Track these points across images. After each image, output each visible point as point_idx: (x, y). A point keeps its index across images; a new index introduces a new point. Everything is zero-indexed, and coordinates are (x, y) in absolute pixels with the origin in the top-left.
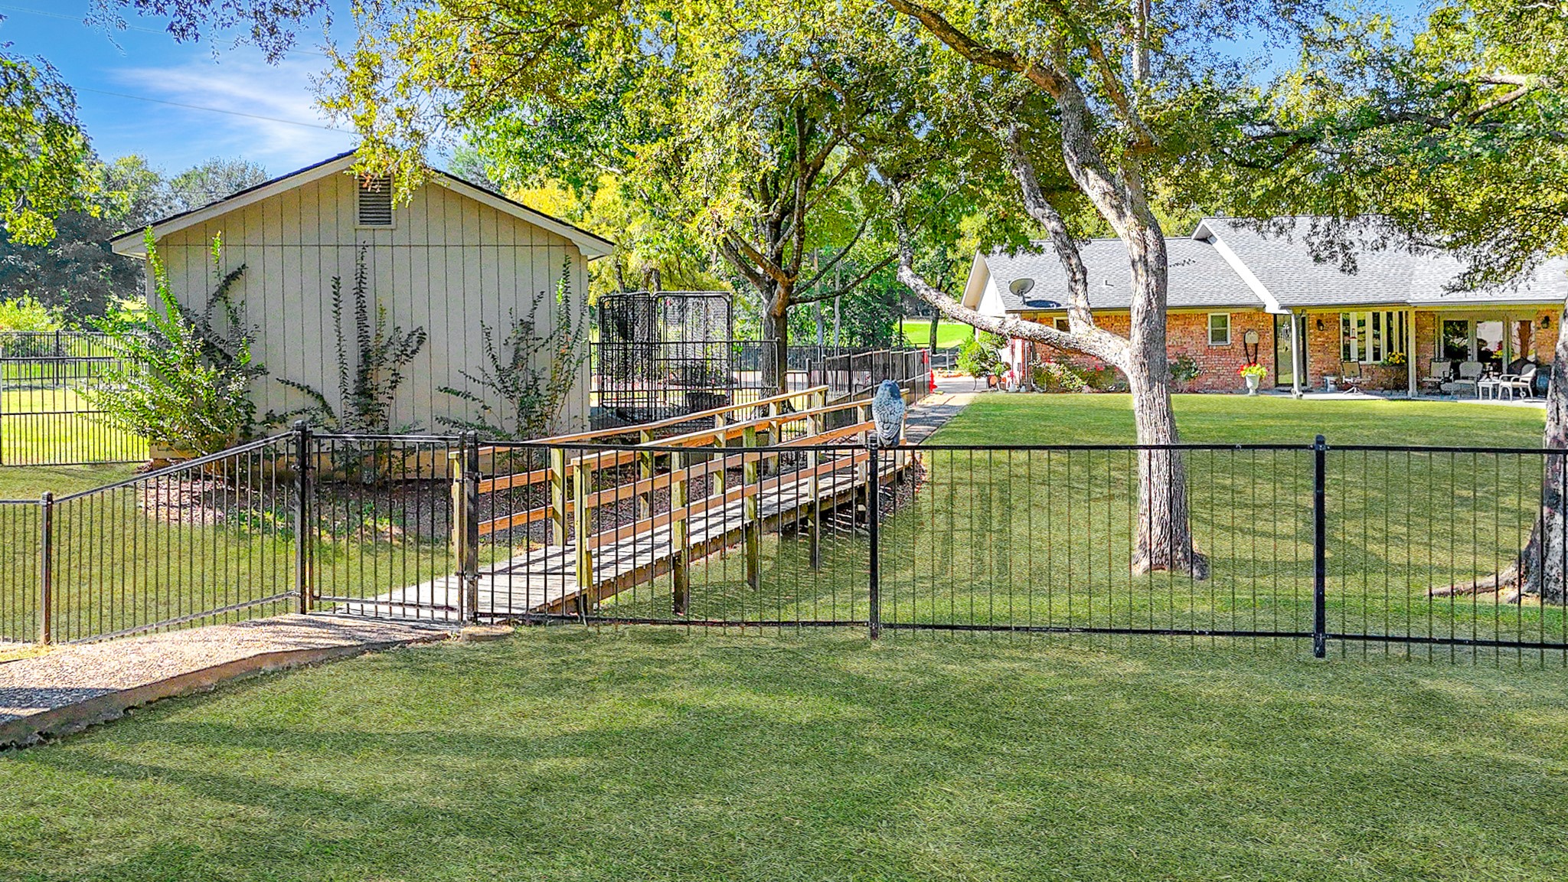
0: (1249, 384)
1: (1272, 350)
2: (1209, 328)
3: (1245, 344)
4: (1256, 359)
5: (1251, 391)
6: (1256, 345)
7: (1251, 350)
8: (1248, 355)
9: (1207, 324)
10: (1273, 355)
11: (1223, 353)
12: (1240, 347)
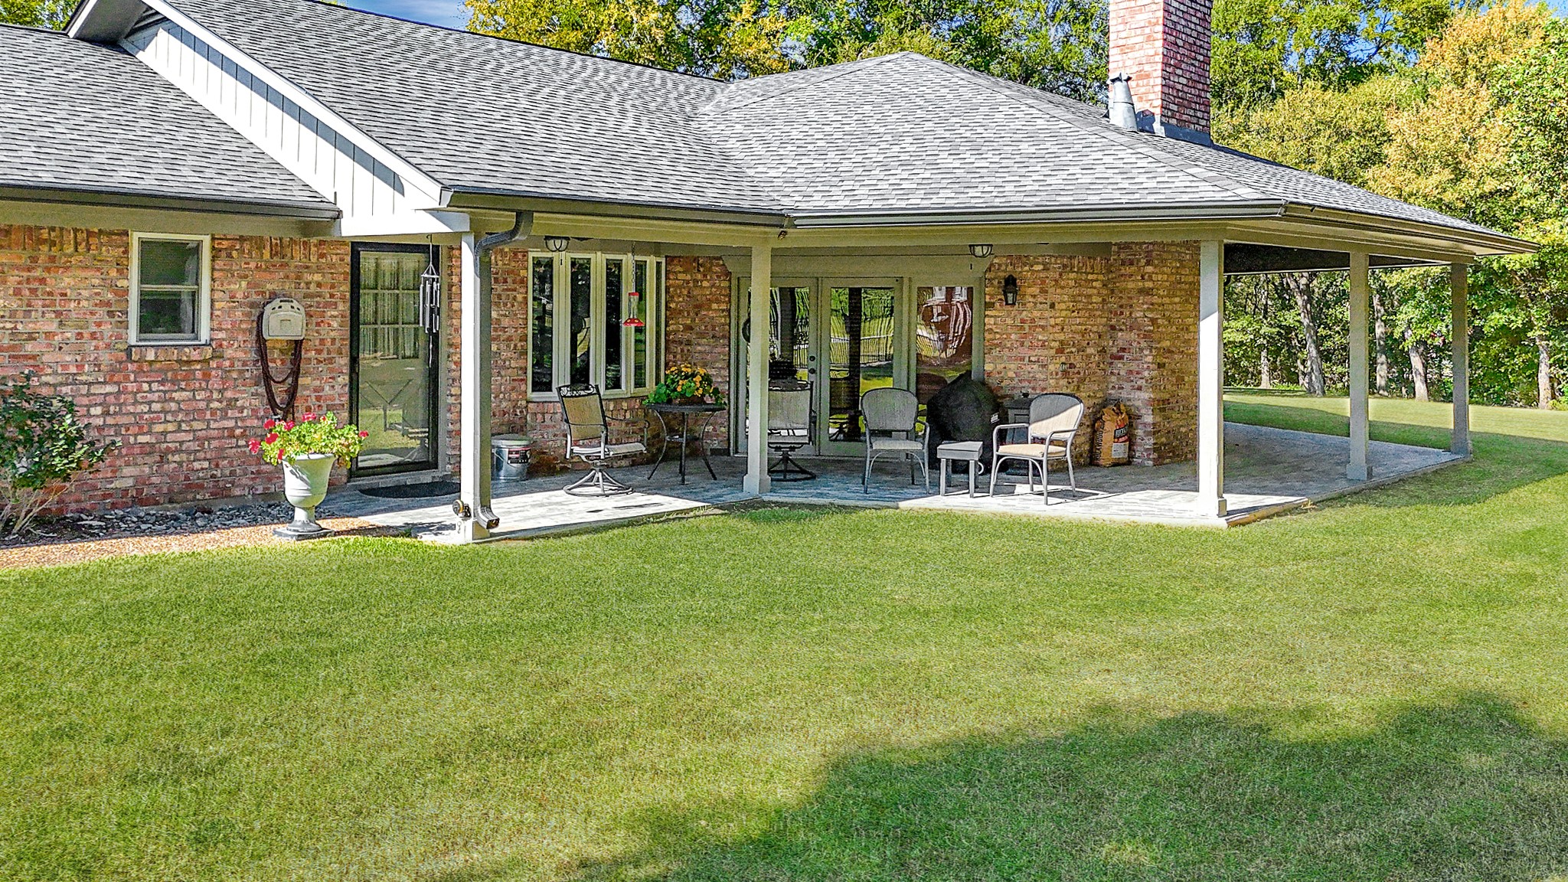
0: (294, 488)
1: (344, 361)
2: (133, 283)
3: (260, 340)
4: (292, 393)
5: (300, 515)
6: (297, 345)
7: (278, 365)
8: (267, 378)
9: (123, 270)
10: (344, 379)
11: (179, 373)
12: (240, 352)
